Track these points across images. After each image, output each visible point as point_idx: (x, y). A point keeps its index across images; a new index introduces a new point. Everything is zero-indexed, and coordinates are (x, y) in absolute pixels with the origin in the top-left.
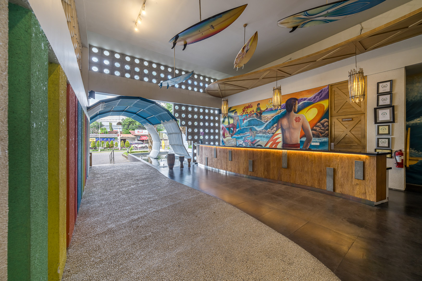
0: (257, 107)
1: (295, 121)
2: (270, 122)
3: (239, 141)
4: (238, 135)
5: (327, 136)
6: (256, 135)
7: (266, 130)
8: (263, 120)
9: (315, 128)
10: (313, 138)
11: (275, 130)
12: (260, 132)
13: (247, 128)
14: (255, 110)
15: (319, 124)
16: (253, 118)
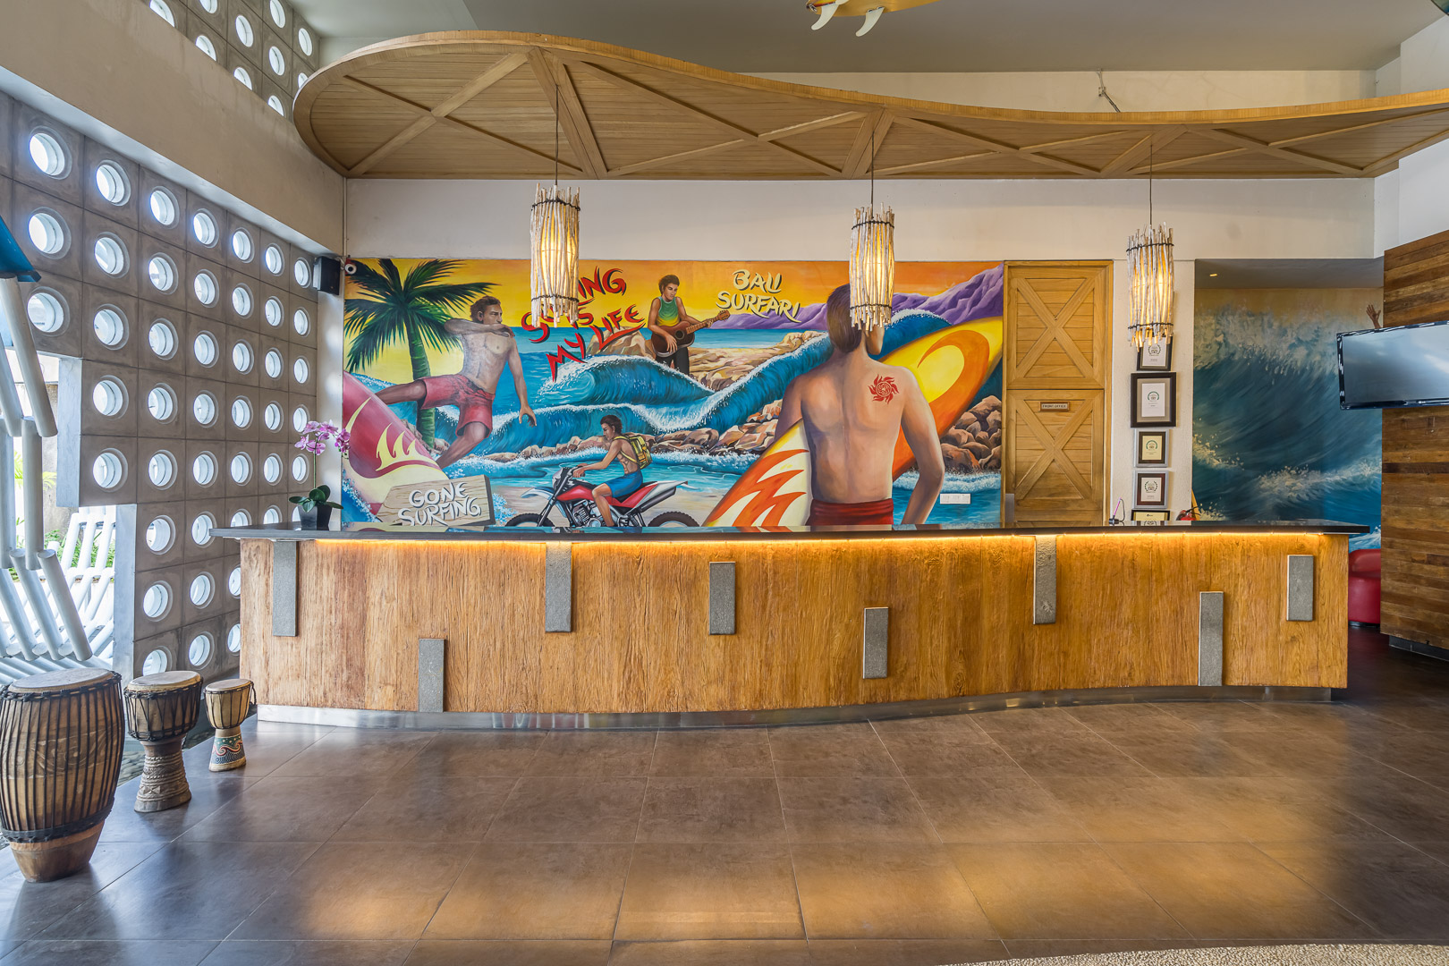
0: (659, 295)
1: (870, 396)
2: (742, 390)
3: (513, 492)
4: (508, 455)
5: (994, 466)
6: (650, 462)
7: (716, 433)
8: (701, 375)
9: (953, 431)
10: (946, 476)
11: (768, 434)
12: (681, 440)
13: (583, 413)
14: (644, 313)
15: (967, 416)
16: (628, 353)
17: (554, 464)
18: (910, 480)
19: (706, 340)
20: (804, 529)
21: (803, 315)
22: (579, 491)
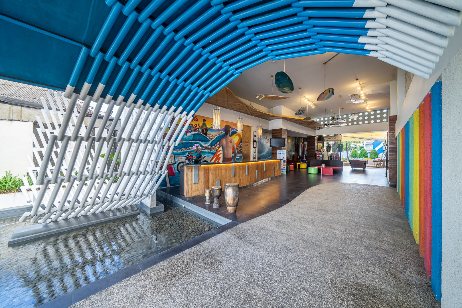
0: (203, 122)
1: (229, 142)
2: (214, 140)
3: (179, 157)
4: (178, 150)
5: (241, 153)
6: (202, 152)
7: (211, 147)
8: (209, 137)
10: (237, 154)
11: (218, 147)
12: (206, 148)
13: (191, 142)
14: (201, 125)
15: (239, 146)
16: (198, 132)
17: (186, 152)
18: (233, 155)
19: (210, 131)
20: (222, 162)
21: (222, 129)
22: (191, 157)
